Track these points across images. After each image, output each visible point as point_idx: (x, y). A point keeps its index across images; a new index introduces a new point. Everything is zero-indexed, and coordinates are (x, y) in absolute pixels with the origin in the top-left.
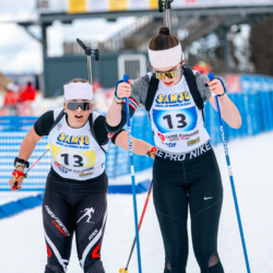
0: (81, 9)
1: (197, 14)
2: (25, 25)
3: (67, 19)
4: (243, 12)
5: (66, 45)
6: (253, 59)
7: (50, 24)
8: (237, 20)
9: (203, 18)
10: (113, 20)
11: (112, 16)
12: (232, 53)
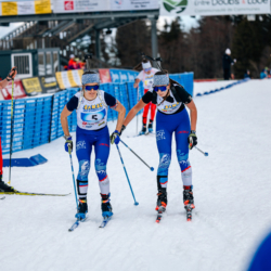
1: (75, 18)
6: (119, 55)
8: (107, 24)
9: (79, 21)
10: (6, 25)
11: (5, 21)
12: (103, 50)
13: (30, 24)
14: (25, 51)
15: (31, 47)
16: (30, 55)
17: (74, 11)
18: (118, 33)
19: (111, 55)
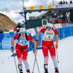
0: (33, 9)
1: (58, 10)
2: (21, 13)
3: (30, 12)
4: (69, 9)
5: (30, 17)
6: (71, 20)
7: (27, 13)
8: (67, 11)
9: (60, 11)
10: (40, 12)
12: (66, 18)
13: (47, 12)
14: (45, 19)
15: (47, 18)
16: (47, 20)
17: (58, 8)
18: (70, 14)
19: (68, 20)
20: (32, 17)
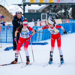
0: (33, 2)
1: (60, 5)
2: (20, 5)
3: (30, 4)
4: (70, 5)
5: (29, 10)
6: (72, 16)
7: (26, 5)
11: (40, 4)
12: (68, 14)
13: (47, 6)
14: (45, 13)
15: (47, 12)
16: (47, 14)
17: (60, 2)
19: (70, 16)
20: (31, 10)
